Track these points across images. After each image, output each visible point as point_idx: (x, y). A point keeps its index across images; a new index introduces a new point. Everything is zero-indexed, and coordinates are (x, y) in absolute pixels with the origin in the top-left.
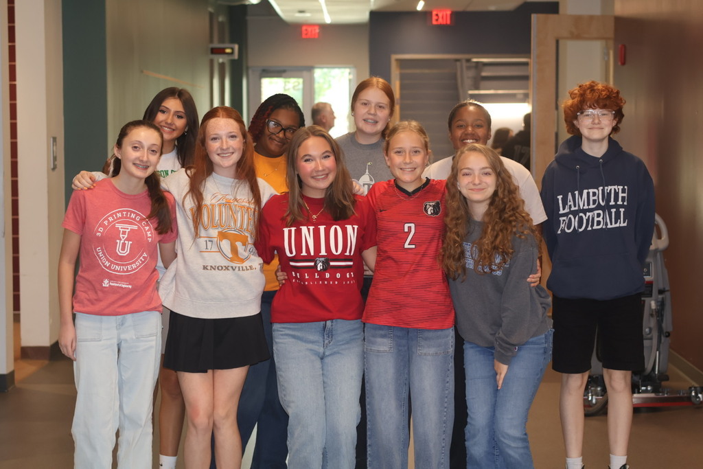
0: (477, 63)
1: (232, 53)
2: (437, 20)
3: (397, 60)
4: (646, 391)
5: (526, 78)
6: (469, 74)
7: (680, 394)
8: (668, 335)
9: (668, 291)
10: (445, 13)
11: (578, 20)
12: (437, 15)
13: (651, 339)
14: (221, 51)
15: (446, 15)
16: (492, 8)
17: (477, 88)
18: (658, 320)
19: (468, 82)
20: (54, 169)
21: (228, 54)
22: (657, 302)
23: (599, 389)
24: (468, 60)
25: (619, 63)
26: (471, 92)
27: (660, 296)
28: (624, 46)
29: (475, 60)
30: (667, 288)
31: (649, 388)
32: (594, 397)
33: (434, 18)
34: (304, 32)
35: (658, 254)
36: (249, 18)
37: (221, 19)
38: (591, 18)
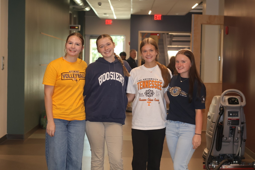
0: (171, 35)
1: (78, 28)
2: (156, 18)
3: (141, 33)
4: (235, 163)
5: (189, 41)
6: (168, 40)
7: (249, 165)
8: (245, 141)
9: (245, 123)
10: (159, 16)
11: (210, 17)
12: (156, 16)
13: (238, 142)
14: (74, 28)
15: (160, 16)
16: (177, 14)
17: (171, 45)
18: (241, 135)
19: (167, 42)
20: (3, 69)
21: (77, 29)
22: (241, 127)
23: (216, 162)
24: (168, 34)
25: (226, 34)
26: (168, 46)
27: (242, 125)
28: (228, 27)
29: (170, 34)
30: (245, 122)
31: (237, 162)
32: (214, 165)
33: (155, 17)
34: (106, 22)
35: (241, 108)
36: (86, 16)
37: (75, 16)
38: (215, 16)
